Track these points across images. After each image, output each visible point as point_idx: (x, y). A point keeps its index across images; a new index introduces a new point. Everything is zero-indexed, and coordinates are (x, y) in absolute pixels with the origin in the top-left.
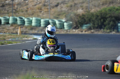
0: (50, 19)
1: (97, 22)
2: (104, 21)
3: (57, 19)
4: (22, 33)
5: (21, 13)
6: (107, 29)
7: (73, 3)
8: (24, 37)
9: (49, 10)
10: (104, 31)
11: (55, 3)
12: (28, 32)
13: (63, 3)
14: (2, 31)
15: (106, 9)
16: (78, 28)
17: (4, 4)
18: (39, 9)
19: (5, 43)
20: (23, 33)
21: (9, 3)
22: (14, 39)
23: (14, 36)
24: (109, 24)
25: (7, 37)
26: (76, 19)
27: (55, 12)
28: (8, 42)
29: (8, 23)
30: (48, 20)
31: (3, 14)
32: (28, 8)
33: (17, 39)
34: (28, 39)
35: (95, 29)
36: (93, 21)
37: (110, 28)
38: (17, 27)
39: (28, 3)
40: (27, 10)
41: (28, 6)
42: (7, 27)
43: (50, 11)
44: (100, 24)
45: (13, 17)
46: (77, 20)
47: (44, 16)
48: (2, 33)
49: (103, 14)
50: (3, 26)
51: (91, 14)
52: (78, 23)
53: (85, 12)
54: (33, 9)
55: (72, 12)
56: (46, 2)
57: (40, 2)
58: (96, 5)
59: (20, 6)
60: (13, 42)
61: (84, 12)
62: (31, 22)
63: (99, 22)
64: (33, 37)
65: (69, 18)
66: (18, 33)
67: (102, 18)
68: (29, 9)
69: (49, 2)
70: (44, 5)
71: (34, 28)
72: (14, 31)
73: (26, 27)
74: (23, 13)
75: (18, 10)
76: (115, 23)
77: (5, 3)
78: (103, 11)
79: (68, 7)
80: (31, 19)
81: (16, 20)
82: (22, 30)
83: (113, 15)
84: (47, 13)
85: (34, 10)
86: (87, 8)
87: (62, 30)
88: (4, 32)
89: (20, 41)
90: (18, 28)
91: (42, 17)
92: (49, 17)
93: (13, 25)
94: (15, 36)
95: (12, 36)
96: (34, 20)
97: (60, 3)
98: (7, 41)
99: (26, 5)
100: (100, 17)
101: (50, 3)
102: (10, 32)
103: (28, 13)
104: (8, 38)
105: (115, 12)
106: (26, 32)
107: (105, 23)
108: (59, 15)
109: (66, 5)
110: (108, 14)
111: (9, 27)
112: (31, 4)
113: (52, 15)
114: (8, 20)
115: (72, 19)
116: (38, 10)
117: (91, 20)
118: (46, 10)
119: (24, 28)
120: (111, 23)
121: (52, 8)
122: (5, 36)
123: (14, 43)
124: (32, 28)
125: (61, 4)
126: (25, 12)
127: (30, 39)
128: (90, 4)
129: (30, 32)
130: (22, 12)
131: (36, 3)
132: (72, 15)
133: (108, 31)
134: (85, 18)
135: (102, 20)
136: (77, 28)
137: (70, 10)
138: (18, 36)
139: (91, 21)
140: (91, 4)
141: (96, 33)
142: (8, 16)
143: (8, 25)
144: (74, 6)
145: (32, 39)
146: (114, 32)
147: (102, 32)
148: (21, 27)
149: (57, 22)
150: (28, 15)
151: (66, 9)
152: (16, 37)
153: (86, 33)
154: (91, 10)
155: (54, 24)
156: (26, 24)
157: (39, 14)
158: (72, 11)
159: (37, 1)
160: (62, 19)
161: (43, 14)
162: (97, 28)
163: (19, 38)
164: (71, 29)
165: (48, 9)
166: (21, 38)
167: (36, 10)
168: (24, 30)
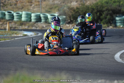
0: (41, 13)
2: (101, 15)
3: (49, 14)
4: (11, 29)
5: (9, 7)
6: (104, 24)
8: (13, 34)
9: (40, 3)
12: (17, 28)
15: (103, 1)
18: (29, 2)
20: (12, 29)
22: (2, 36)
23: (2, 32)
24: (106, 18)
26: (69, 13)
27: (47, 5)
30: (40, 15)
33: (5, 36)
34: (17, 35)
37: (107, 23)
38: (5, 23)
40: (16, 3)
43: (41, 4)
44: (96, 18)
46: (71, 14)
47: (35, 10)
49: (99, 7)
51: (86, 7)
52: (72, 17)
53: (79, 4)
54: (22, 2)
55: (65, 5)
62: (20, 16)
63: (95, 16)
64: (23, 34)
65: (62, 12)
66: (6, 30)
67: (98, 11)
68: (19, 2)
71: (24, 23)
72: (2, 27)
73: (16, 23)
74: (12, 7)
75: (6, 3)
76: (112, 16)
78: (99, 4)
80: (21, 13)
81: (5, 15)
82: (11, 26)
83: (110, 8)
85: (24, 4)
89: (9, 37)
90: (6, 24)
91: (32, 11)
92: (40, 11)
93: (1, 20)
94: (3, 33)
96: (24, 14)
100: (96, 10)
103: (17, 7)
105: (113, 4)
106: (15, 28)
107: (101, 17)
108: (51, 9)
110: (105, 7)
113: (43, 8)
115: (65, 13)
116: (28, 4)
118: (37, 3)
119: (13, 23)
120: (108, 17)
123: (2, 40)
124: (22, 24)
126: (13, 5)
127: (19, 35)
129: (20, 28)
130: (11, 5)
132: (65, 8)
134: (80, 12)
135: (98, 13)
137: (64, 2)
138: (6, 33)
145: (22, 35)
146: (111, 27)
148: (9, 23)
149: (49, 17)
150: (17, 9)
151: (59, 1)
152: (5, 33)
154: (86, 3)
155: (46, 18)
156: (15, 19)
157: (29, 8)
158: (65, 4)
160: (55, 13)
161: (34, 8)
164: (65, 24)
165: (39, 2)
166: (10, 35)
167: (26, 3)
168: (13, 25)
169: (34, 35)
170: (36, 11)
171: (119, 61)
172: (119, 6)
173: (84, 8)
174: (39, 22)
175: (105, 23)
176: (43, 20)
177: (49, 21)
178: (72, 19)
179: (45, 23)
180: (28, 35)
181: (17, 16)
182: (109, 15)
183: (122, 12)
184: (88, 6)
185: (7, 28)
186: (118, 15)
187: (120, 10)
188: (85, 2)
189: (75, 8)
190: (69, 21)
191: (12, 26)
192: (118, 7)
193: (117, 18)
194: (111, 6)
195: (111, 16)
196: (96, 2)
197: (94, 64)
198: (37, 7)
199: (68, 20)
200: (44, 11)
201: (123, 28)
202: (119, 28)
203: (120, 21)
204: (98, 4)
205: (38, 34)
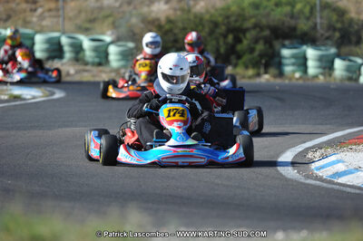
0: (64, 33)
1: (214, 43)
2: (238, 40)
3: (87, 35)
6: (247, 67)
9: (61, 3)
18: (27, 1)
24: (252, 50)
27: (80, 12)
30: (59, 38)
37: (256, 65)
43: (63, 8)
44: (222, 50)
47: (44, 23)
49: (233, 19)
51: (196, 16)
53: (175, 10)
55: (134, 12)
61: (171, 12)
63: (221, 43)
64: (9, 92)
65: (123, 30)
67: (231, 30)
76: (271, 46)
78: (234, 8)
80: (3, 32)
83: (264, 21)
84: (53, 13)
85: (13, 5)
87: (101, 68)
91: (38, 28)
92: (61, 27)
100: (223, 29)
105: (273, 10)
107: (239, 47)
108: (93, 21)
110: (251, 17)
113: (70, 19)
115: (134, 34)
116: (24, 6)
118: (53, 5)
120: (260, 47)
132: (134, 20)
133: (251, 72)
134: (176, 31)
135: (230, 38)
137: (129, 3)
145: (6, 97)
146: (267, 76)
149: (87, 44)
151: (117, 1)
154: (195, 5)
155: (78, 48)
157: (28, 19)
158: (135, 8)
160: (103, 33)
161: (42, 17)
167: (18, 4)
169: (41, 97)
170: (47, 26)
171: (289, 177)
172: (292, 16)
173: (189, 20)
174: (56, 61)
175: (250, 66)
176: (68, 55)
177: (84, 56)
179: (74, 63)
180: (24, 96)
182: (261, 42)
183: (298, 32)
184: (201, 14)
186: (287, 42)
187: (294, 29)
189: (163, 20)
192: (288, 19)
193: (286, 52)
194: (268, 15)
195: (267, 46)
197: (218, 185)
198: (50, 16)
200: (72, 27)
201: (301, 82)
202: (290, 79)
203: (293, 60)
204: (229, 9)
205: (53, 94)
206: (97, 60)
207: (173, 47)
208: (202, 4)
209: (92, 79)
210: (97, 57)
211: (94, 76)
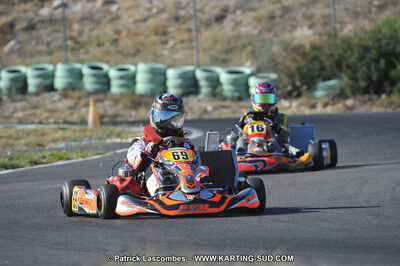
0: (198, 66)
1: (364, 69)
3: (224, 67)
4: (101, 120)
5: (94, 50)
7: (278, 6)
8: (109, 136)
9: (194, 34)
10: (391, 103)
11: (214, 8)
12: (121, 116)
13: (244, 6)
14: (31, 115)
15: (395, 20)
16: (299, 95)
17: (35, 21)
18: (157, 33)
19: (44, 157)
20: (106, 120)
21: (51, 15)
22: (73, 144)
23: (74, 131)
25: (50, 137)
26: (288, 64)
27: (215, 42)
28: (52, 155)
29: (51, 88)
30: (193, 73)
31: (32, 55)
32: (118, 32)
33: (84, 143)
34: (124, 141)
35: (359, 97)
36: (349, 67)
38: (83, 101)
39: (120, 12)
40: (114, 36)
41: (119, 25)
42: (47, 102)
43: (197, 39)
44: (374, 77)
45: (67, 67)
46: (294, 67)
47: (177, 56)
48: (32, 123)
49: (384, 42)
50: (34, 100)
51: (343, 41)
52: (297, 77)
53: (320, 35)
54: (136, 35)
55: (275, 39)
56: (182, 8)
57: (161, 6)
58: (359, 10)
59: (92, 25)
60: (70, 155)
61: (315, 38)
62: (130, 80)
63: (373, 69)
65: (263, 60)
66: (86, 123)
67: (382, 54)
68: (124, 34)
69: (191, 5)
70: (177, 19)
71: (143, 100)
72: (72, 114)
73: (116, 100)
74: (103, 49)
75: (84, 38)
77: (37, 15)
78: (385, 30)
79: (258, 20)
80: (132, 68)
81: (80, 75)
82: (101, 111)
84: (186, 45)
85: (141, 38)
86: (326, 20)
87: (241, 103)
88: (36, 121)
89: (96, 148)
90: (87, 105)
91: (169, 62)
92: (195, 59)
93: (70, 93)
94: (77, 134)
95: (68, 134)
96: (141, 71)
97: (231, 9)
98: (50, 149)
99: (112, 20)
100: (374, 53)
101: (196, 11)
102: (58, 118)
103: (120, 49)
104: (55, 141)
106: (116, 116)
107: (393, 73)
108: (229, 51)
109: (252, 14)
111: (55, 101)
112: (130, 16)
113: (205, 50)
114: (52, 76)
115: (276, 64)
116: (154, 38)
117: (344, 63)
118: (185, 36)
119: (107, 103)
121: (202, 29)
122: (43, 135)
123: (74, 156)
124: (139, 102)
125: (234, 12)
126: (107, 44)
128: (337, 7)
129: (131, 116)
130: (99, 45)
131: (146, 13)
132: (275, 49)
134: (322, 58)
135: (383, 62)
136: (295, 94)
137: (269, 30)
138: (88, 133)
139: (344, 68)
140: (342, 6)
141: (363, 109)
142: (51, 63)
143: (52, 93)
144: (282, 17)
147: (382, 105)
148: (97, 101)
149: (224, 77)
150: (119, 57)
151: (255, 28)
152: (83, 134)
153: (329, 110)
154: (342, 28)
155: (215, 82)
156: (115, 89)
157: (159, 53)
158: (276, 35)
159: (148, 5)
160: (242, 65)
161: (173, 50)
162: (366, 91)
163: (91, 137)
165: (189, 30)
166: (101, 139)
167: (148, 36)
168: (108, 109)
170: (180, 60)
173: (336, 45)
174: (191, 97)
176: (205, 90)
177: (222, 90)
178: (298, 83)
179: (212, 98)
181: (122, 78)
184: (350, 38)
185: (91, 118)
188: (338, 26)
189: (307, 47)
190: (289, 88)
191: (105, 111)
196: (373, 24)
198: (183, 48)
199: (285, 87)
200: (207, 59)
204: (379, 31)
205: (190, 133)
206: (236, 94)
207: (320, 76)
208: (350, 27)
209: (231, 116)
210: (236, 91)
211: (233, 112)
